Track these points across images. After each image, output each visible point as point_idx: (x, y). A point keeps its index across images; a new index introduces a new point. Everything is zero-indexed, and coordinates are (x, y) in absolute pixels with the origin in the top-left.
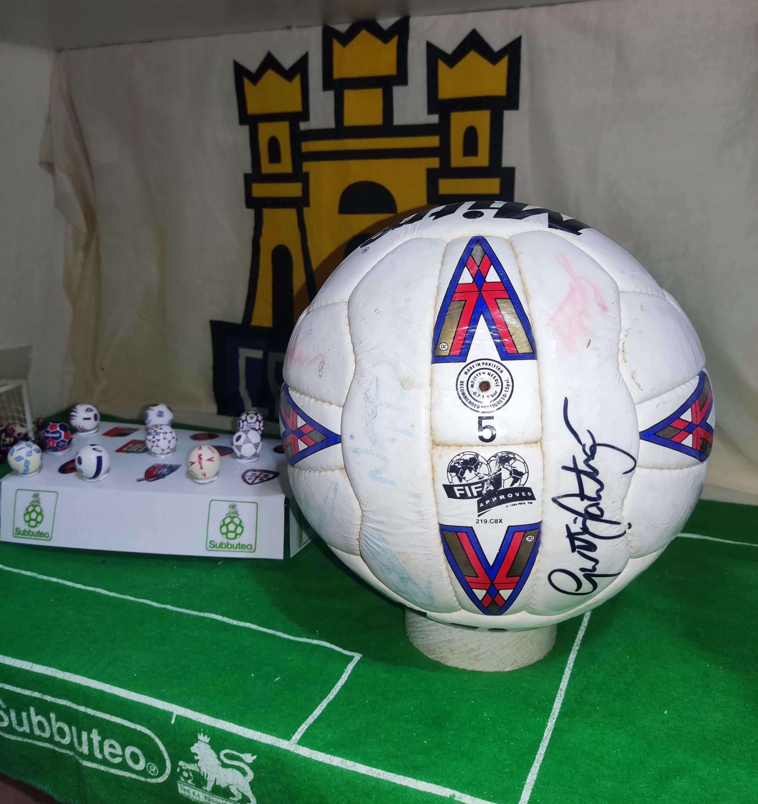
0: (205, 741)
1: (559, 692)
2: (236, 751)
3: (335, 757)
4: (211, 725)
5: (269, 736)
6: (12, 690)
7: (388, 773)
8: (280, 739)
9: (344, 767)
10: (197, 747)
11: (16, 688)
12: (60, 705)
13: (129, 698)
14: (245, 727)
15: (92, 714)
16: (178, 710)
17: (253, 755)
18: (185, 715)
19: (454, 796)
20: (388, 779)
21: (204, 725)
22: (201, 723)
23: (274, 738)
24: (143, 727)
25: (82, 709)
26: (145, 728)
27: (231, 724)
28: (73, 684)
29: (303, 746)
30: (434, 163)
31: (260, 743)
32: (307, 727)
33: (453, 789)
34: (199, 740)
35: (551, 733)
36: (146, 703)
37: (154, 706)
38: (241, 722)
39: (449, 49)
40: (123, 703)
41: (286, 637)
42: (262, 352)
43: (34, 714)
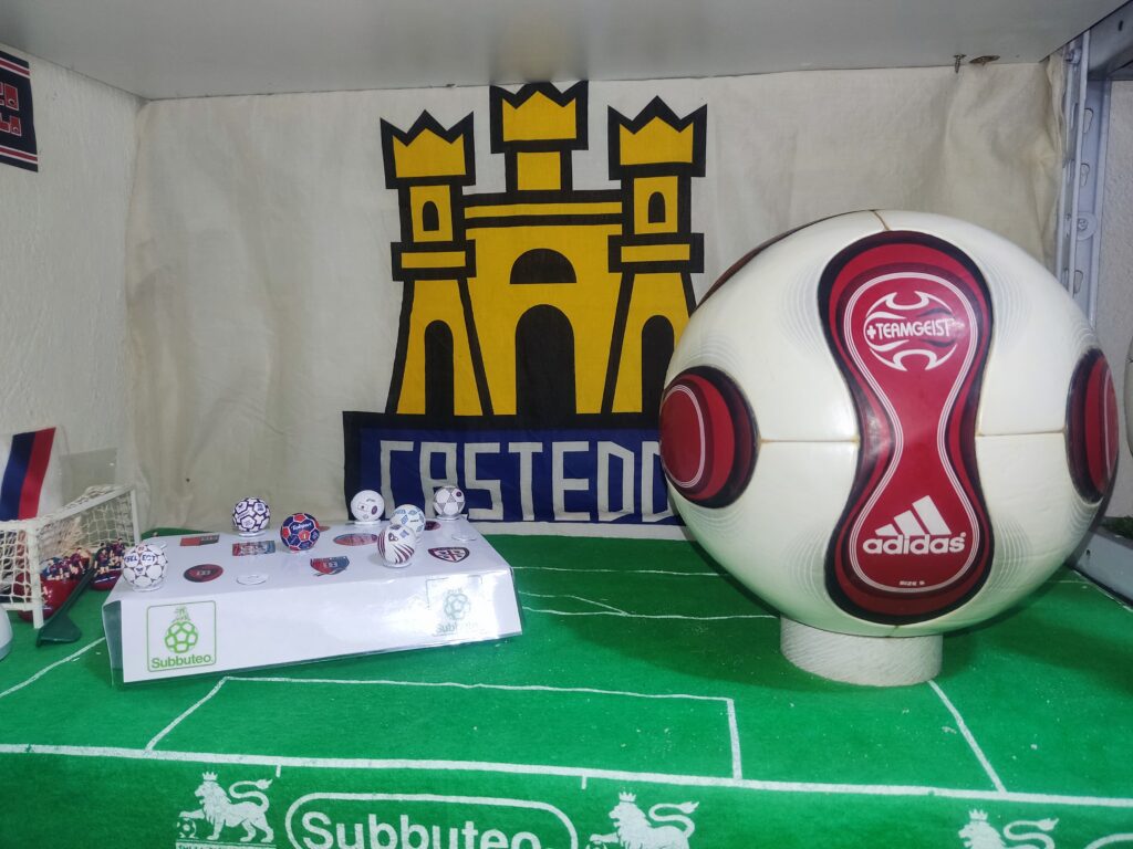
0: (629, 800)
1: (944, 701)
2: (672, 802)
3: (791, 783)
4: (634, 780)
5: (706, 778)
7: (855, 786)
8: (722, 779)
9: (806, 790)
10: (618, 810)
14: (674, 774)
16: (585, 773)
17: (693, 804)
18: (597, 776)
19: (933, 793)
20: (858, 792)
21: (625, 781)
22: (621, 781)
23: (713, 778)
24: (542, 803)
26: (544, 804)
29: (750, 780)
30: (617, 229)
31: (700, 786)
32: (740, 763)
33: (928, 785)
34: (621, 801)
35: (968, 731)
37: (556, 774)
38: (667, 771)
39: (631, 115)
40: (513, 779)
41: (638, 695)
42: (412, 443)
43: (375, 823)
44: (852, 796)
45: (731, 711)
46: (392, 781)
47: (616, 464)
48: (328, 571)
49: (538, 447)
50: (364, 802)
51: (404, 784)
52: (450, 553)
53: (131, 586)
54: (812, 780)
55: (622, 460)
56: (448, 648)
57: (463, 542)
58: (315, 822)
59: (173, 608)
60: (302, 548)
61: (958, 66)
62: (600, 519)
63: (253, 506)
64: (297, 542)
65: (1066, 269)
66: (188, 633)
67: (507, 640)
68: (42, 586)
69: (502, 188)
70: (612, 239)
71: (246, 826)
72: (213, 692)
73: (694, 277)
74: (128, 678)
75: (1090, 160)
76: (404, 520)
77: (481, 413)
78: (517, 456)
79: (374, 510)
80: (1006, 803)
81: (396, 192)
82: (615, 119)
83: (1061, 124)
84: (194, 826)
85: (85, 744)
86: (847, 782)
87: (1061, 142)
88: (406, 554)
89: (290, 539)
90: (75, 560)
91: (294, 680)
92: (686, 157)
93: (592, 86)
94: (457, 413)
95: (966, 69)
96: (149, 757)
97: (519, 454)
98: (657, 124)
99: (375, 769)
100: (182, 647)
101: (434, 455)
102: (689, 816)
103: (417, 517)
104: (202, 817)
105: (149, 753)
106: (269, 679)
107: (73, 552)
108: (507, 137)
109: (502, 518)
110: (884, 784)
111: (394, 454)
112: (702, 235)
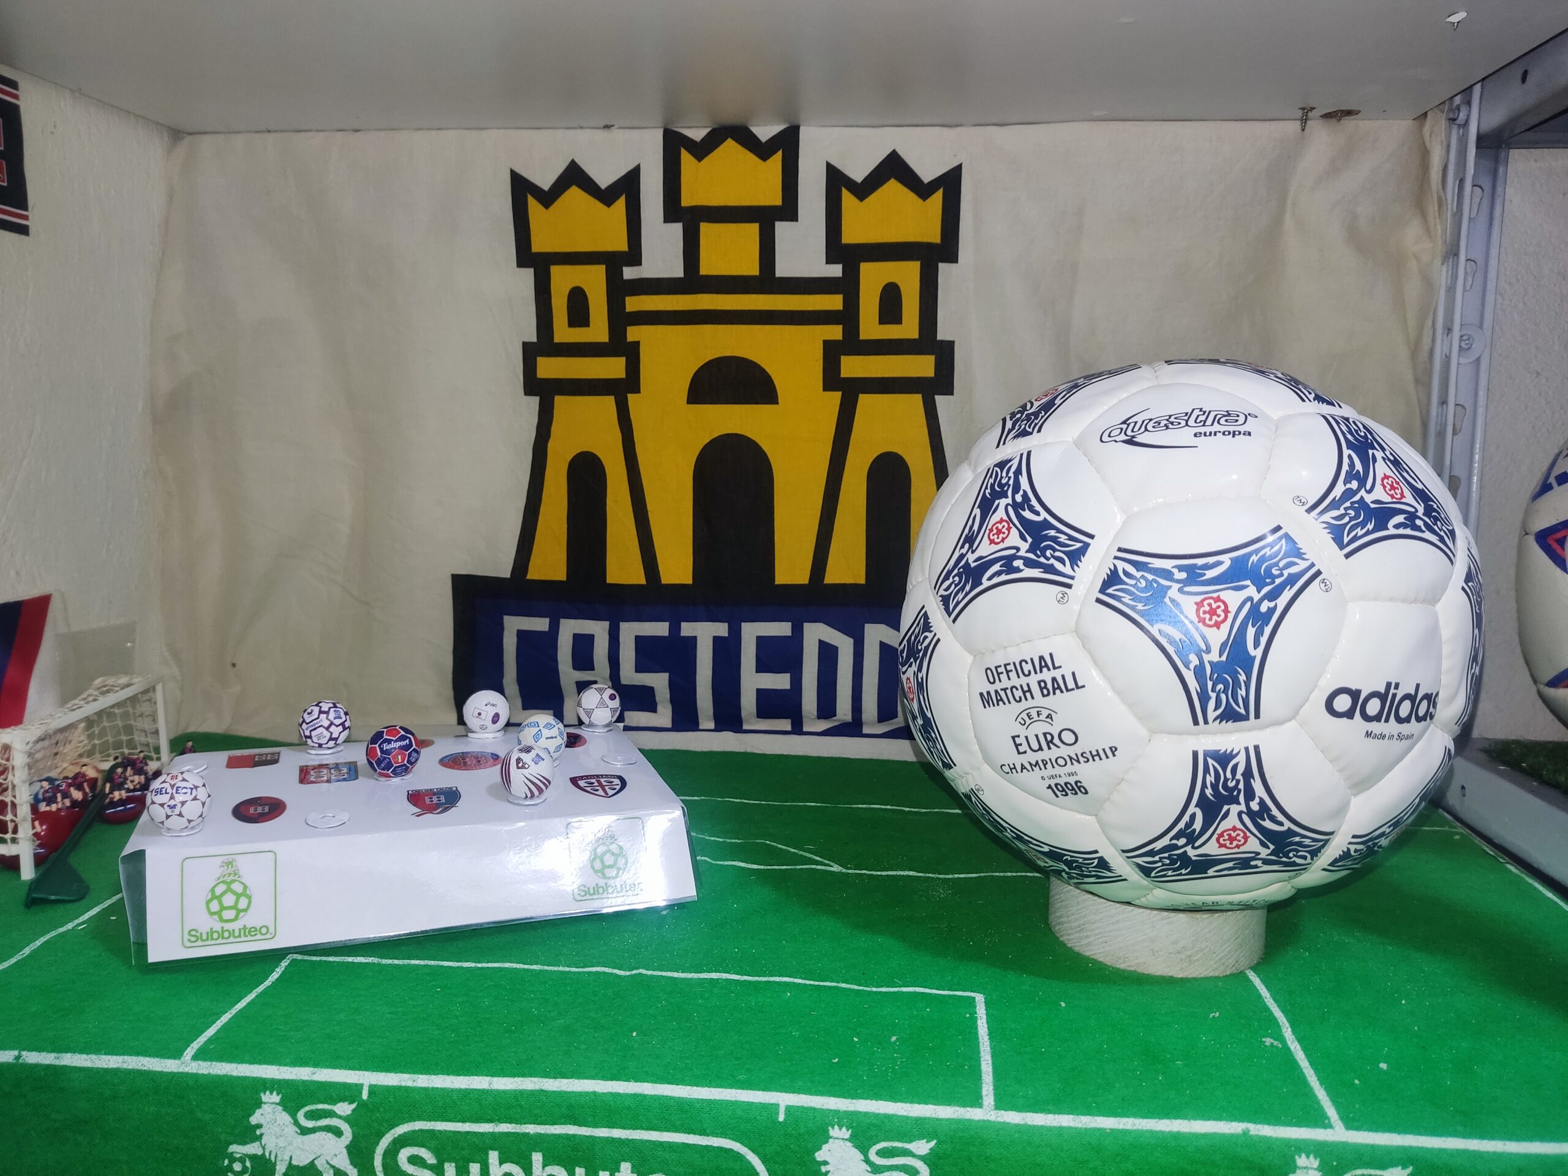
0: (842, 1137)
1: (1266, 1000)
2: (898, 1141)
3: (1061, 1115)
4: (850, 1109)
5: (948, 1108)
6: (453, 1129)
7: (1145, 1121)
8: (968, 1109)
9: (1080, 1125)
10: (827, 1149)
11: (460, 1124)
12: (554, 1135)
13: (692, 1097)
14: (906, 1102)
15: (622, 1138)
16: (784, 1100)
17: (927, 1142)
18: (799, 1104)
19: (1249, 1131)
20: (1150, 1128)
21: (837, 1112)
22: (831, 1110)
23: (958, 1108)
24: (724, 1139)
25: (602, 1132)
26: (728, 1140)
27: (880, 1102)
28: (580, 1094)
29: (1006, 1111)
30: (835, 332)
31: (938, 1119)
32: (992, 1087)
33: (1242, 1121)
34: (831, 1137)
35: (1297, 1043)
36: (725, 1099)
37: (742, 1100)
38: (894, 1098)
39: (858, 174)
40: (683, 1106)
41: (856, 987)
42: (547, 620)
43: (497, 1163)
44: (1140, 1133)
45: (981, 1011)
46: (521, 1107)
47: (828, 653)
48: (430, 809)
49: (722, 629)
50: (482, 1134)
51: (536, 1111)
52: (599, 782)
53: (158, 828)
54: (1088, 1111)
55: (836, 648)
56: (595, 918)
57: (617, 767)
58: (414, 1160)
59: (219, 860)
60: (396, 774)
61: (1304, 121)
62: (805, 729)
63: (327, 713)
64: (389, 766)
65: (1443, 402)
66: (238, 896)
67: (678, 907)
68: (33, 821)
69: (676, 270)
70: (828, 345)
71: (320, 1164)
72: (275, 976)
73: (939, 399)
74: (155, 955)
75: (1478, 255)
76: (537, 737)
77: (643, 581)
78: (691, 642)
79: (496, 718)
80: (1345, 1145)
81: (528, 274)
82: (836, 180)
83: (1440, 205)
84: (248, 1164)
85: (97, 1051)
86: (1135, 1116)
87: (1441, 229)
88: (540, 786)
89: (379, 762)
90: (78, 780)
91: (384, 961)
92: (933, 234)
93: (805, 133)
94: (609, 581)
95: (1316, 126)
96: (186, 1070)
97: (695, 638)
98: (893, 188)
99: (497, 1091)
100: (229, 914)
101: (576, 637)
102: (922, 1158)
103: (554, 732)
104: (260, 1154)
105: (186, 1064)
106: (350, 959)
107: (77, 769)
108: (686, 201)
109: (670, 725)
110: (1184, 1118)
111: (522, 635)
112: (953, 342)
